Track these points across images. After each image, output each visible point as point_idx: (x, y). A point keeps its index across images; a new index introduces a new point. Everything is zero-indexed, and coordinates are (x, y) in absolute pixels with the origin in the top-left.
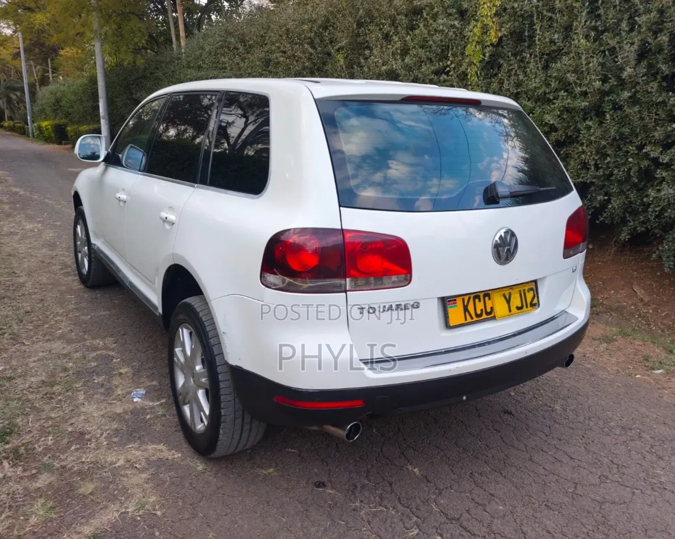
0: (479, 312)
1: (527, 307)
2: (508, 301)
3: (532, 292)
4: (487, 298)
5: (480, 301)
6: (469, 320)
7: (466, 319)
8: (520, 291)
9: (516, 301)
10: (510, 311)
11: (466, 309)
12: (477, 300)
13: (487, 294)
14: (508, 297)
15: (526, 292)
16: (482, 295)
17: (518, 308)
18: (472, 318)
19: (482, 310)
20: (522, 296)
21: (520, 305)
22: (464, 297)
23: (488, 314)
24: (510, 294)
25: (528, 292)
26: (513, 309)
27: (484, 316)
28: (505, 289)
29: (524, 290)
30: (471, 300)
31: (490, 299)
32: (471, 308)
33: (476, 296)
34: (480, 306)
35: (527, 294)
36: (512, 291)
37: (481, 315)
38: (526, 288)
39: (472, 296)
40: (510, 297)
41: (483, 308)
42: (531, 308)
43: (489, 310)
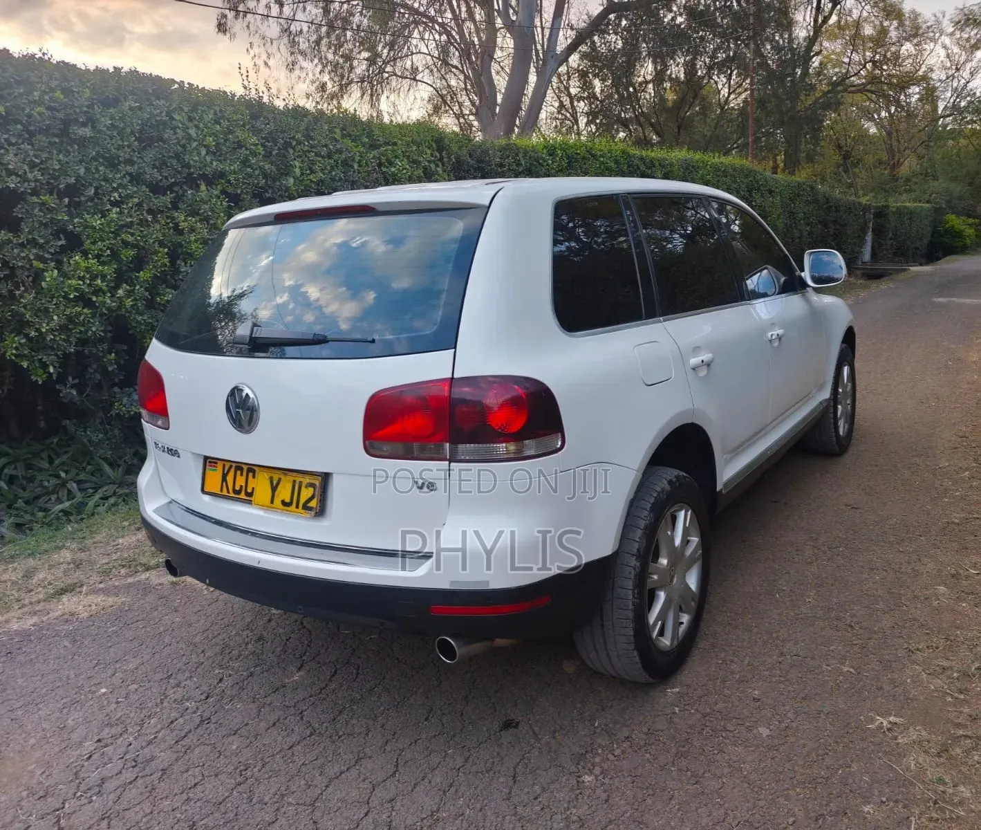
0: (237, 488)
1: (297, 507)
2: (274, 489)
3: (311, 490)
4: (251, 475)
5: (242, 475)
6: (225, 492)
7: (221, 490)
8: (294, 481)
9: (284, 493)
10: (272, 502)
11: (224, 479)
12: (239, 472)
13: (252, 469)
14: (275, 482)
15: (304, 485)
16: (245, 468)
17: (284, 503)
18: (228, 492)
19: (241, 486)
20: (296, 489)
21: (288, 500)
22: (226, 463)
23: (248, 494)
24: (280, 480)
25: (306, 487)
26: (278, 502)
27: (243, 496)
28: (276, 471)
29: (301, 482)
30: (233, 470)
31: (254, 477)
32: (230, 478)
33: (239, 467)
34: (241, 481)
35: (303, 489)
36: (283, 477)
37: (238, 492)
38: (307, 480)
39: (234, 465)
40: (278, 483)
41: (244, 485)
42: (304, 511)
43: (249, 491)
